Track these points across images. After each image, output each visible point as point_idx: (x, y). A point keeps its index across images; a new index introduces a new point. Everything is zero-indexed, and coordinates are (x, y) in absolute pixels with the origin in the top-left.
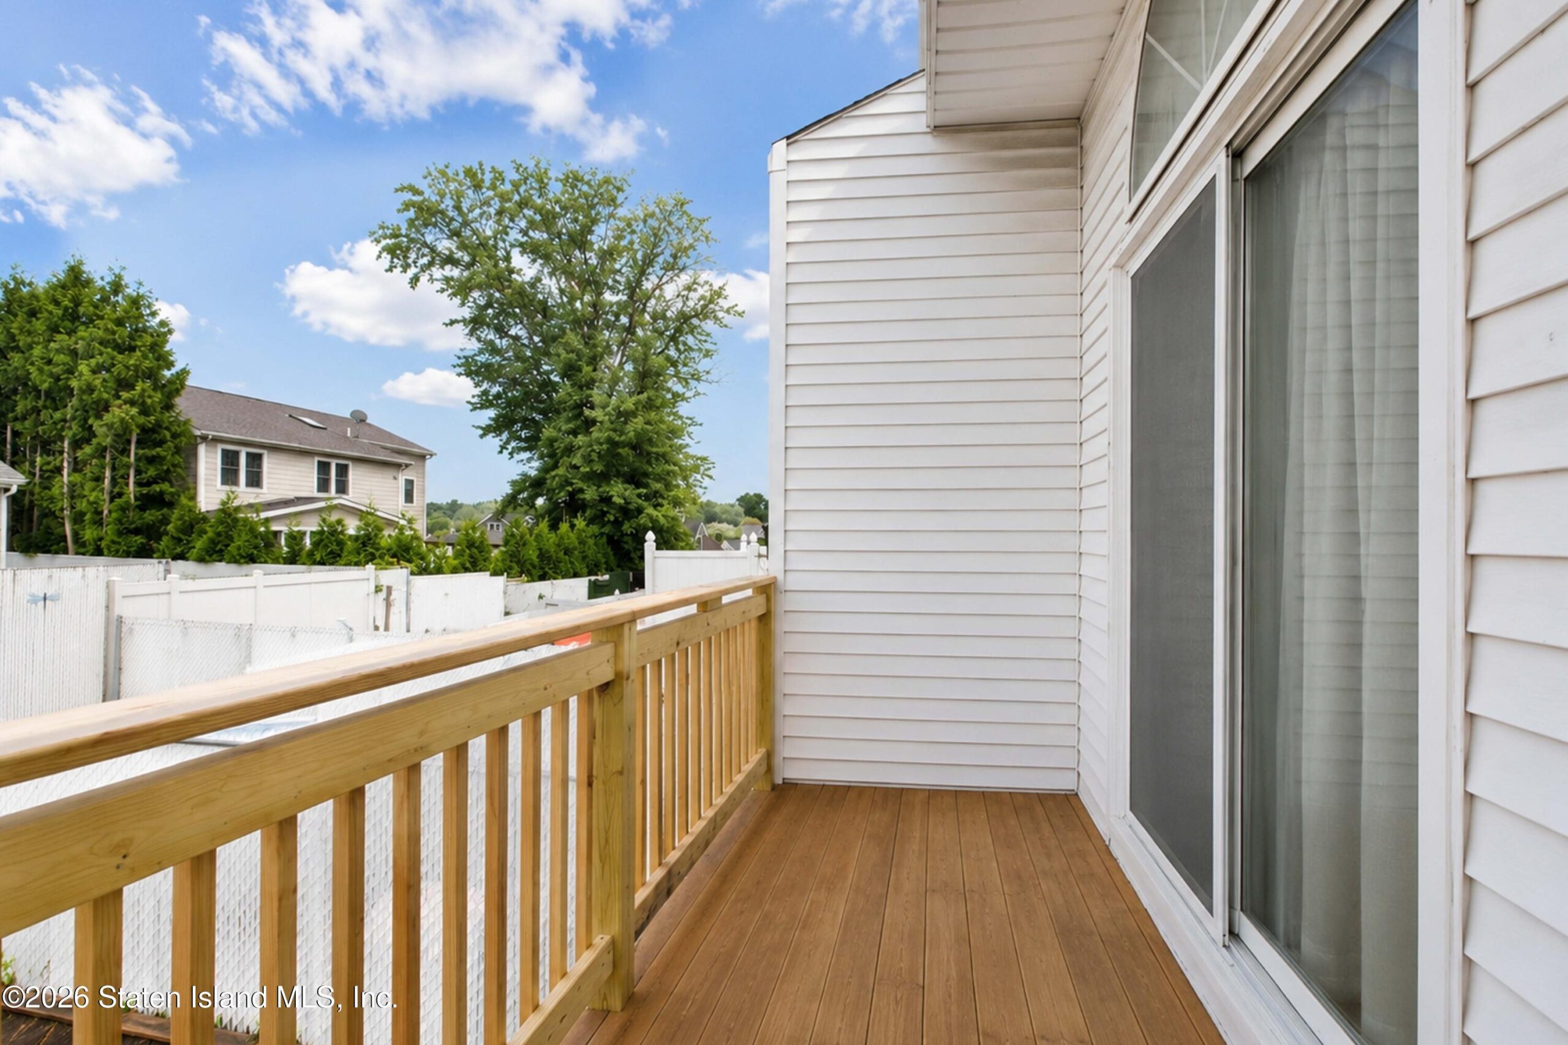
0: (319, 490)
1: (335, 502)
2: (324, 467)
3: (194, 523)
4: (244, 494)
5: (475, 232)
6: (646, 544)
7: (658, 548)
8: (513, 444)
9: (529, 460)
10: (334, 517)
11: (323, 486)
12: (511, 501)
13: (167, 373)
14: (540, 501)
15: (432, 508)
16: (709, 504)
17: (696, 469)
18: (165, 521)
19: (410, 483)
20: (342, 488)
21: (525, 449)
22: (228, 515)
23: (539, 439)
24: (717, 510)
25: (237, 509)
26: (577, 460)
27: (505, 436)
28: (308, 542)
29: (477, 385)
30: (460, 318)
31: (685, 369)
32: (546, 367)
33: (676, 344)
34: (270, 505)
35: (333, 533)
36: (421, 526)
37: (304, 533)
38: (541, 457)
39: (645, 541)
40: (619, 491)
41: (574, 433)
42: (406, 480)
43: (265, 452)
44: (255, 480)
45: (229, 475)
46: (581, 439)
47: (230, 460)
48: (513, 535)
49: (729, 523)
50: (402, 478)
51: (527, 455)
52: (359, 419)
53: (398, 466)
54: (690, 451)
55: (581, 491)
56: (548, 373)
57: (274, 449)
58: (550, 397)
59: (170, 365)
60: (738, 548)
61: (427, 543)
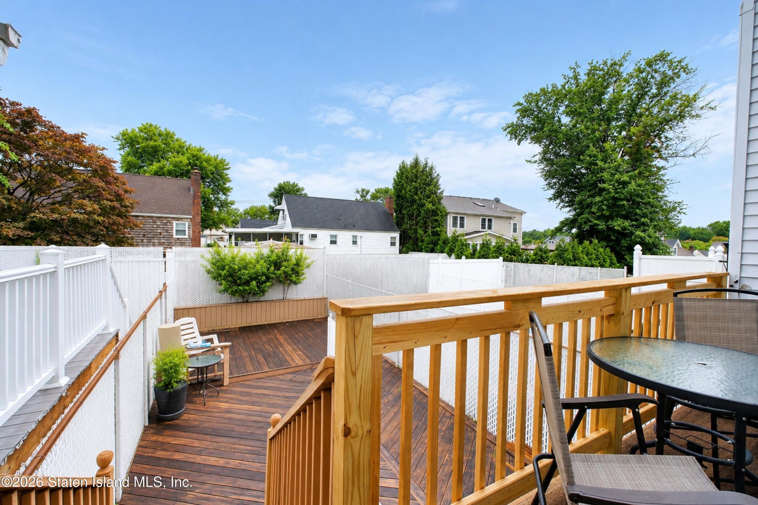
0: (482, 228)
1: (488, 232)
2: (484, 220)
3: (446, 242)
4: (459, 231)
5: (545, 113)
6: (634, 252)
7: (643, 254)
8: (562, 204)
9: (569, 212)
10: (488, 238)
11: (483, 227)
12: (558, 230)
13: (439, 191)
14: (574, 231)
15: (525, 234)
16: (684, 228)
17: (674, 209)
18: (439, 240)
19: (515, 225)
20: (490, 227)
21: (567, 206)
22: (455, 238)
23: (574, 201)
24: (691, 232)
25: (458, 236)
26: (594, 209)
27: (558, 201)
28: (478, 247)
29: (546, 180)
30: (537, 153)
31: (666, 152)
32: (578, 167)
33: (660, 138)
34: (467, 234)
35: (487, 244)
36: (520, 242)
37: (477, 244)
38: (575, 210)
39: (634, 250)
40: (618, 224)
41: (593, 196)
42: (514, 224)
43: (465, 216)
44: (462, 226)
45: (455, 225)
46: (598, 199)
47: (455, 219)
48: (560, 246)
49: (700, 240)
50: (512, 222)
51: (568, 209)
52: (497, 201)
53: (510, 218)
54: (670, 199)
55: (596, 225)
56: (579, 169)
57: (467, 215)
58: (580, 181)
59: (439, 189)
60: (706, 255)
61: (522, 249)
